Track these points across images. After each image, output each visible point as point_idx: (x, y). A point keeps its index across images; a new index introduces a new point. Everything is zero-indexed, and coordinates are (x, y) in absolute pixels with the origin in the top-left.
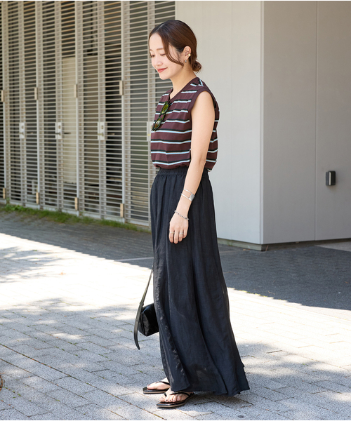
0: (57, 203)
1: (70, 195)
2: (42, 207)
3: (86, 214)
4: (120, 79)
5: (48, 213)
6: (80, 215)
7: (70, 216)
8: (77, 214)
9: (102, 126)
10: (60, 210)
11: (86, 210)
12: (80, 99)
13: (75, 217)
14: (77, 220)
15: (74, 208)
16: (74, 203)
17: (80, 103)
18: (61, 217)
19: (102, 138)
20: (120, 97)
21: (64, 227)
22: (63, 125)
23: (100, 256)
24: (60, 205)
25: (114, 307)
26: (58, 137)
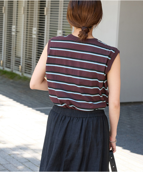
0: (11, 67)
1: (18, 63)
2: (3, 69)
3: (25, 75)
4: (45, 6)
5: (5, 72)
6: (22, 74)
7: (17, 75)
8: (20, 74)
9: (35, 30)
10: (12, 71)
11: (25, 73)
12: (25, 15)
13: (19, 76)
14: (20, 78)
15: (19, 71)
16: (19, 68)
17: (25, 17)
18: (12, 75)
19: (34, 36)
20: (45, 16)
21: (12, 82)
22: (17, 27)
23: (25, 104)
24: (12, 69)
25: (24, 146)
26: (13, 34)
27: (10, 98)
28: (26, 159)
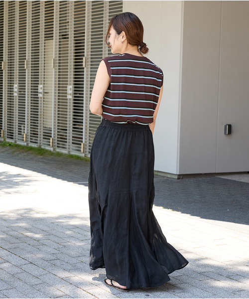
1: (47, 136)
2: (28, 144)
3: (58, 150)
4: (83, 56)
5: (31, 148)
6: (54, 150)
7: (47, 151)
8: (52, 149)
9: (70, 89)
10: (40, 146)
11: (58, 147)
12: (56, 69)
13: (50, 151)
14: (51, 153)
15: (49, 145)
16: (49, 142)
17: (56, 72)
18: (41, 151)
19: (70, 97)
20: (83, 68)
21: (42, 159)
22: (44, 87)
23: (63, 179)
24: (40, 143)
25: (69, 216)
26: (40, 95)
27: (43, 173)
28: (72, 225)
